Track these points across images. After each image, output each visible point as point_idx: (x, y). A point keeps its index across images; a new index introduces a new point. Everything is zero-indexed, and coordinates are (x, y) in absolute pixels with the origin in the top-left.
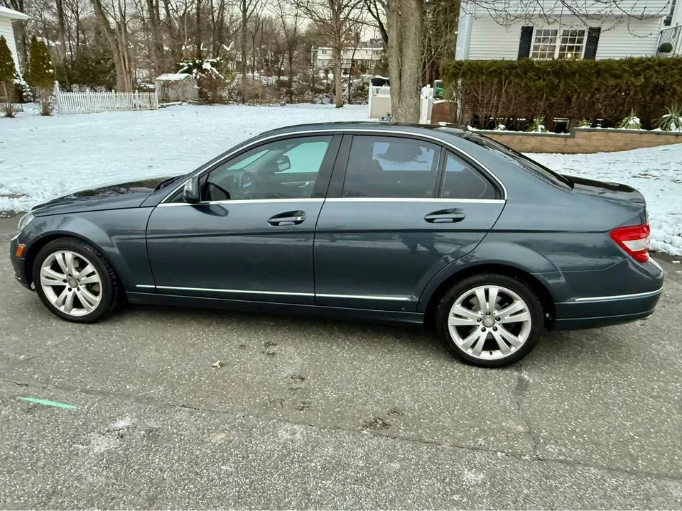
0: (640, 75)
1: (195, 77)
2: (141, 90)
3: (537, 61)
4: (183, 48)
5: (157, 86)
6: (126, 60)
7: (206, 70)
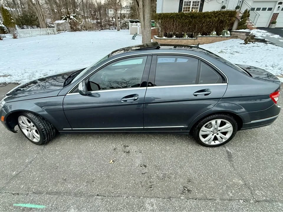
0: (217, 17)
1: (68, 22)
2: (49, 27)
3: (185, 13)
4: (62, 10)
5: (55, 25)
6: (41, 15)
7: (71, 18)
